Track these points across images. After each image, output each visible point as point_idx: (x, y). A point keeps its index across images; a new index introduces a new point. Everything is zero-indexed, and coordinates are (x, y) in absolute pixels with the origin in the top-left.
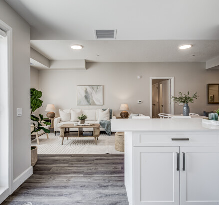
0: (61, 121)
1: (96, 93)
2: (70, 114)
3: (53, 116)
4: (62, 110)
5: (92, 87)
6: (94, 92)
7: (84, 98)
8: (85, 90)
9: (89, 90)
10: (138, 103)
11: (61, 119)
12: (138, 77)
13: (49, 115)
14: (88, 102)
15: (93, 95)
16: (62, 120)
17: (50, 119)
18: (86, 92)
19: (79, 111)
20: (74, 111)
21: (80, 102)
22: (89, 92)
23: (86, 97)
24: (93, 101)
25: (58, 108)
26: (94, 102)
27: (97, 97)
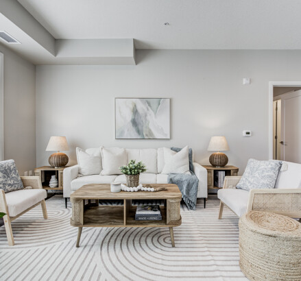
0: (79, 174)
1: (155, 114)
2: (100, 158)
3: (63, 162)
4: (83, 149)
5: (147, 101)
6: (151, 111)
7: (131, 124)
8: (131, 107)
9: (141, 107)
10: (244, 134)
11: (79, 169)
12: (245, 81)
13: (54, 160)
14: (139, 132)
15: (148, 117)
16: (83, 171)
17: (56, 169)
18: (135, 111)
19: (119, 152)
20: (108, 151)
21: (122, 132)
22: (140, 111)
23: (134, 123)
24: (150, 130)
25: (74, 146)
26: (150, 133)
27: (157, 123)
